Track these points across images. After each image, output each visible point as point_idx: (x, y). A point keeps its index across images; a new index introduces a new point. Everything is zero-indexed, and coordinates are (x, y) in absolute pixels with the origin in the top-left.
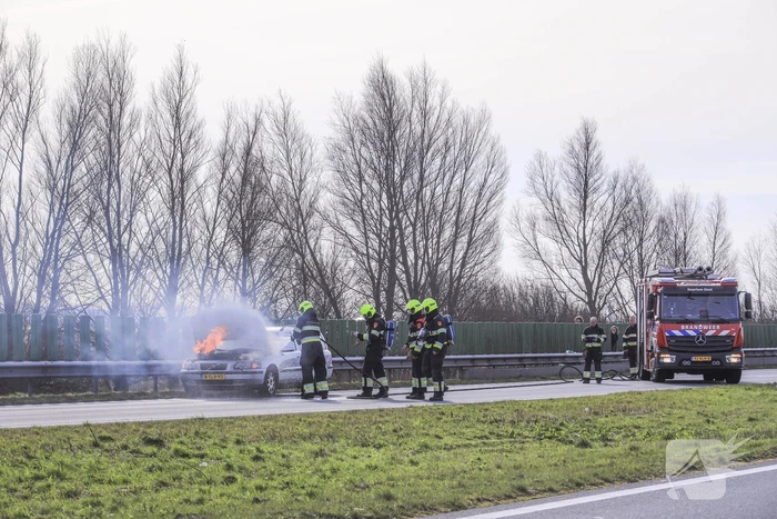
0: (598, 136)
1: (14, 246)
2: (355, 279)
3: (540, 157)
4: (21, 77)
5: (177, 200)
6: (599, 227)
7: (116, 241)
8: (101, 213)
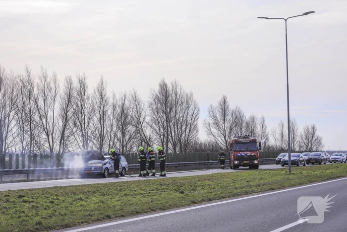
0: (227, 100)
1: (52, 134)
2: (156, 141)
3: (211, 106)
4: (52, 85)
5: (102, 119)
6: (229, 125)
7: (84, 132)
8: (78, 123)
